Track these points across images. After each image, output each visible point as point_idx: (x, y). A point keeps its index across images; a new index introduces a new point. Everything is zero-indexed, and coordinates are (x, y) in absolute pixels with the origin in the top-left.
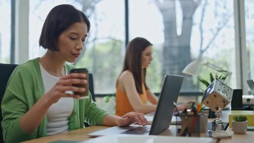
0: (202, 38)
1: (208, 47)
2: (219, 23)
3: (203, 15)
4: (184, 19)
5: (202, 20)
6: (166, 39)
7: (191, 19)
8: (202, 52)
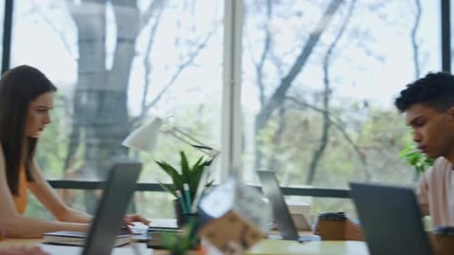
0: (147, 82)
1: (159, 98)
2: (181, 58)
3: (151, 41)
4: (120, 40)
5: (149, 49)
6: (81, 74)
7: (132, 42)
8: (145, 108)
